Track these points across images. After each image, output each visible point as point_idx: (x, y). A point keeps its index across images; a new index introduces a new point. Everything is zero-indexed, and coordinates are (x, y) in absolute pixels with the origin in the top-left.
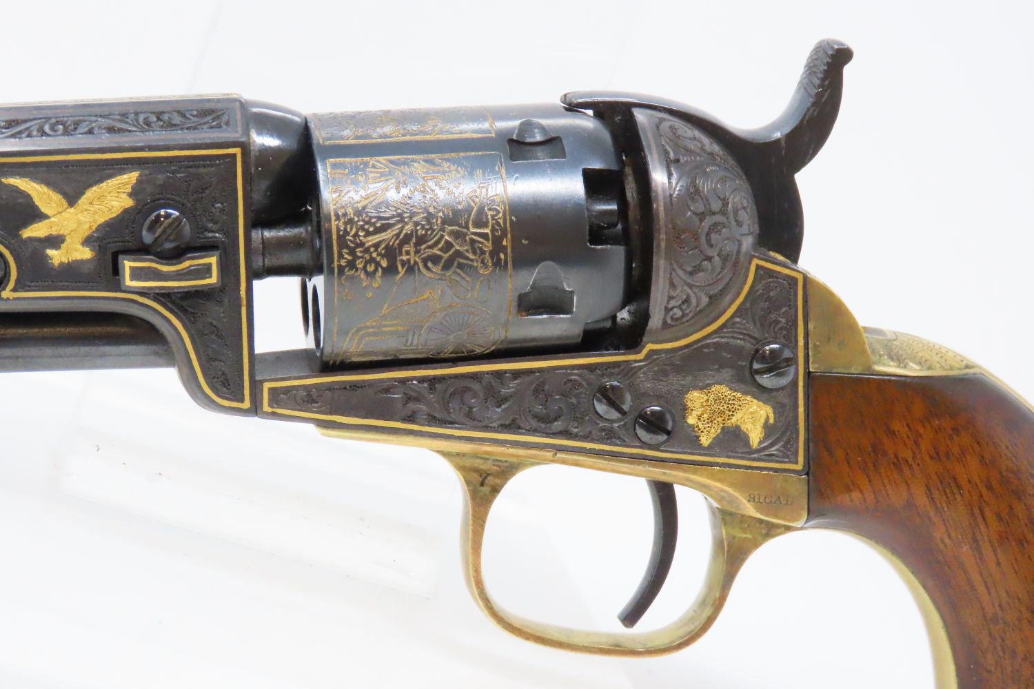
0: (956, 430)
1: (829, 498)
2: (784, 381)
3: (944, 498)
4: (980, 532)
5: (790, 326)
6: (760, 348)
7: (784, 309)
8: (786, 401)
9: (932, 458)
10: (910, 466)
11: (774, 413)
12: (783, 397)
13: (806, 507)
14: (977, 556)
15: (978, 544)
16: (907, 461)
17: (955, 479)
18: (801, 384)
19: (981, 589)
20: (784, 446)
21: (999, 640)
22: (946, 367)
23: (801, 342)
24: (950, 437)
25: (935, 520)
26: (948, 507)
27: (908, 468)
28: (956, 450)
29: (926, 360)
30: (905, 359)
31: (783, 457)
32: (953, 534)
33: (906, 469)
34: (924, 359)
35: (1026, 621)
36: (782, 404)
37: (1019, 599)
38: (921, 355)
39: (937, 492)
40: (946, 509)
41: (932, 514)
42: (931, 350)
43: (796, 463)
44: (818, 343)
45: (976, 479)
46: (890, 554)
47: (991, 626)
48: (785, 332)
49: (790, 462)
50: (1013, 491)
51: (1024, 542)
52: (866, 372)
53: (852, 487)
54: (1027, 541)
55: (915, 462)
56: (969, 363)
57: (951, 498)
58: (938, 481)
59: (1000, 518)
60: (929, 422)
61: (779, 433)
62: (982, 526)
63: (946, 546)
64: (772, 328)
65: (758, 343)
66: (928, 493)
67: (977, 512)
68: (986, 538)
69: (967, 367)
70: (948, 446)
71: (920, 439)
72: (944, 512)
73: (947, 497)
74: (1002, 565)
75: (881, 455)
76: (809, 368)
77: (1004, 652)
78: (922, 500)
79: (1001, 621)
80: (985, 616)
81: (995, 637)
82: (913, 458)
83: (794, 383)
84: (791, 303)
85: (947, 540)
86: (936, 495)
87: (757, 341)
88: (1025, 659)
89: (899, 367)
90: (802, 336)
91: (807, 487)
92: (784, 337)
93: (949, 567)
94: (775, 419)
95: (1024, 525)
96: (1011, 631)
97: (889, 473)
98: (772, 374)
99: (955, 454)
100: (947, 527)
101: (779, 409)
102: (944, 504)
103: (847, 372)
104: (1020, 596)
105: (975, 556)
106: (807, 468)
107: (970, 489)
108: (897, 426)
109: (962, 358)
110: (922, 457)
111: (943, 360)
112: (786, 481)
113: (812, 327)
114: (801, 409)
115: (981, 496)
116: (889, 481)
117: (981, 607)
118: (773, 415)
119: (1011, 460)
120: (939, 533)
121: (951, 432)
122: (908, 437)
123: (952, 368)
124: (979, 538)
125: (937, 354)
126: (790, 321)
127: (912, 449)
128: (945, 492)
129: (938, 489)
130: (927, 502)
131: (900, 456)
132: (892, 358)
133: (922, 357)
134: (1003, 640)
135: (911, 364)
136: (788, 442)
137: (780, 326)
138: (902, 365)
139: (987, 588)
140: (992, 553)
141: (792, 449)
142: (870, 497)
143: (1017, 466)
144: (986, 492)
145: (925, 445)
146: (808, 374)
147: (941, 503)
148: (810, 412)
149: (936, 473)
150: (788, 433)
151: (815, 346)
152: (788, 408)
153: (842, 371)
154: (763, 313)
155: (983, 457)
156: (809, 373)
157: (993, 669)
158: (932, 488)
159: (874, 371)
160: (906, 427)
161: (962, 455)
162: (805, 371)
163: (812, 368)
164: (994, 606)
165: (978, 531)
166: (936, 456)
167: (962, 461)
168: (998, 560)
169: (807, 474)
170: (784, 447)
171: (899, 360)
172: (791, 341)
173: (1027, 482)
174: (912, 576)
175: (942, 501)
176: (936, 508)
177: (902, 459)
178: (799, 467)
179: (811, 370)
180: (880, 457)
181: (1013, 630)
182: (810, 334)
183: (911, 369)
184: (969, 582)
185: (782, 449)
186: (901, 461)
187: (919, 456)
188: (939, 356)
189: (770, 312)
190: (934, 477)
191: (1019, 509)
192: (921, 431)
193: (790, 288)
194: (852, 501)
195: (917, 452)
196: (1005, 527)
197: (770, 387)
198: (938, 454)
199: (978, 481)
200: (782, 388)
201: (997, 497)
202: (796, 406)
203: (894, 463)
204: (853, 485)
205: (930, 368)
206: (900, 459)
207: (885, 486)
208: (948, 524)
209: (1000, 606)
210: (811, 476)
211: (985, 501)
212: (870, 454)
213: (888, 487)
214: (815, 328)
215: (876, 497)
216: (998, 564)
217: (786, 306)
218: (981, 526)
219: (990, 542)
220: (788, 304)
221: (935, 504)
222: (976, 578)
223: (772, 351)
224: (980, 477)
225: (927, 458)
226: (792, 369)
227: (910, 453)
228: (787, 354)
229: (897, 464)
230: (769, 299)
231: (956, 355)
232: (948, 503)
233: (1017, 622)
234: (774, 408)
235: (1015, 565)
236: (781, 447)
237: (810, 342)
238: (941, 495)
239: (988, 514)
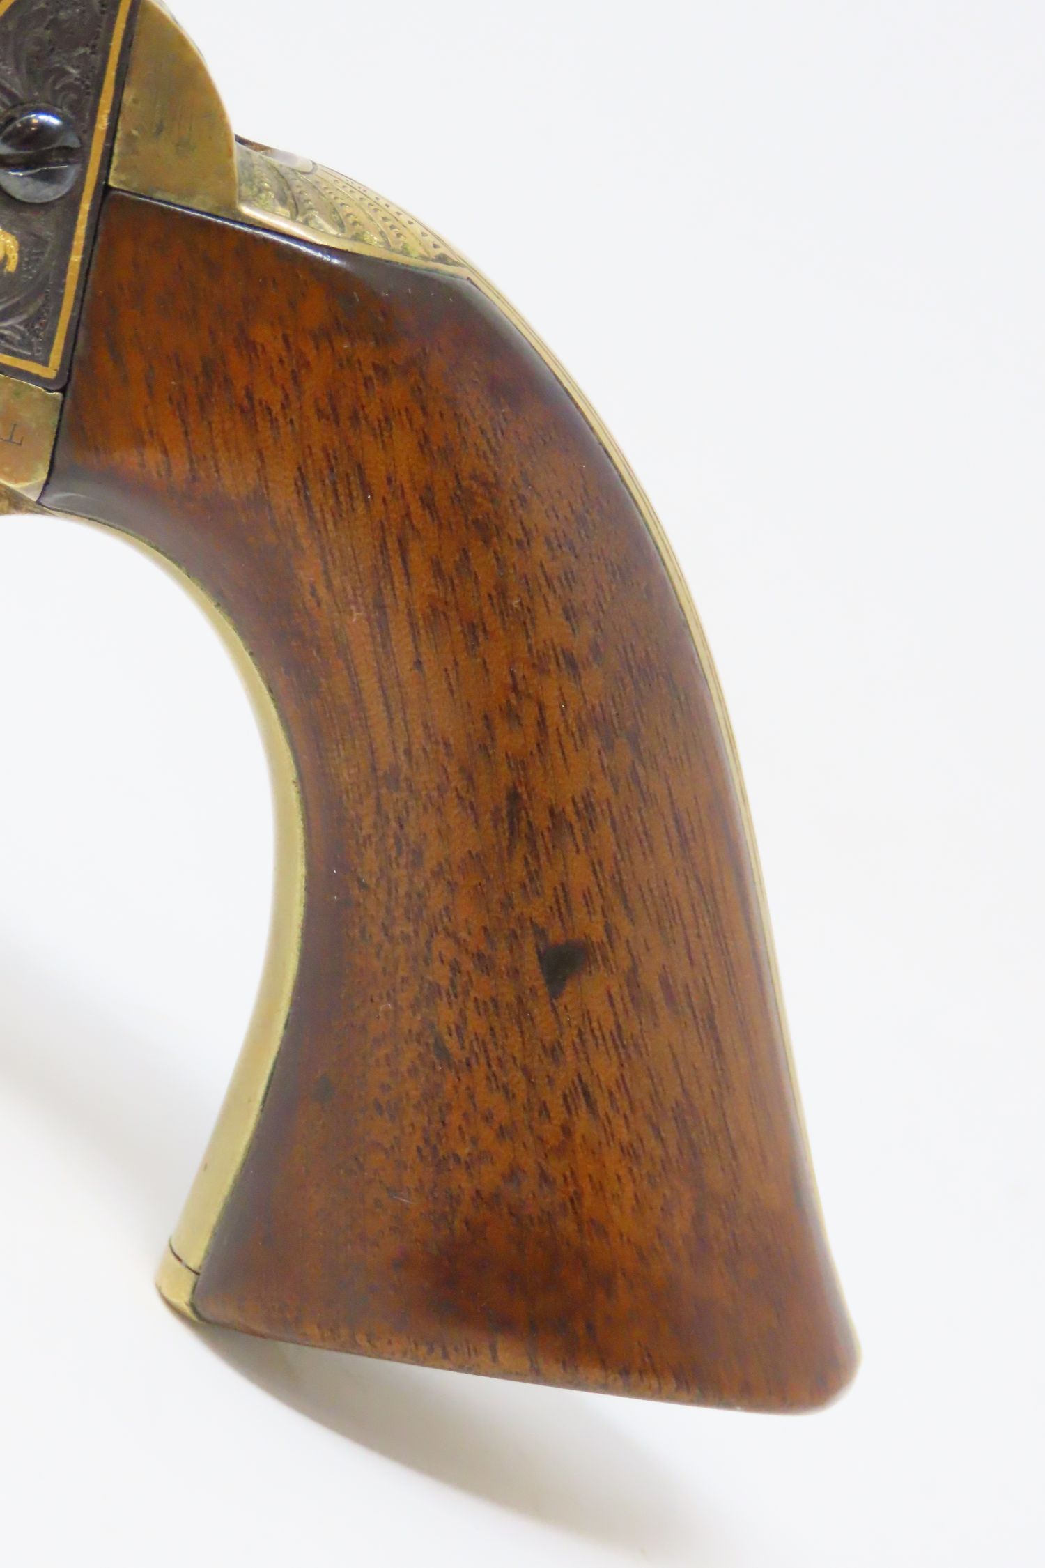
0: (382, 372)
1: (97, 449)
2: (49, 192)
3: (331, 502)
4: (393, 589)
5: (87, 87)
6: (17, 115)
7: (82, 51)
8: (48, 233)
9: (320, 414)
10: (273, 421)
11: (20, 252)
12: (45, 227)
13: (48, 457)
14: (379, 639)
15: (385, 613)
16: (269, 410)
17: (360, 469)
18: (85, 206)
19: (376, 710)
20: (26, 323)
21: (394, 824)
22: (393, 246)
23: (102, 123)
24: (367, 382)
25: (305, 543)
26: (335, 524)
27: (269, 424)
28: (374, 411)
29: (355, 223)
30: (311, 209)
31: (21, 345)
32: (336, 582)
33: (263, 424)
34: (351, 219)
35: (454, 794)
36: (38, 237)
37: (447, 745)
38: (348, 210)
39: (319, 486)
40: (330, 526)
41: (301, 529)
42: (376, 210)
43: (45, 363)
44: (135, 133)
45: (403, 478)
46: (212, 605)
47: (384, 791)
48: (73, 96)
49: (32, 358)
50: (476, 522)
51: (480, 633)
52: (220, 214)
53: (146, 437)
54: (485, 631)
55: (285, 416)
56: (448, 254)
57: (344, 507)
58: (325, 464)
59: (438, 571)
60: (331, 342)
61: (23, 295)
62: (399, 580)
63: (319, 604)
64: (50, 81)
65: (14, 106)
66: (300, 483)
67: (392, 544)
68: (402, 604)
69: (442, 259)
70: (358, 398)
71: (303, 372)
72: (326, 530)
73: (338, 502)
74: (425, 667)
75: (219, 386)
76: (107, 179)
77: (400, 852)
78: (284, 497)
79: (404, 785)
80: (374, 769)
81: (387, 818)
82: (283, 407)
83: (72, 201)
84: (98, 42)
85: (322, 592)
86: (316, 492)
87: (16, 102)
88: (438, 874)
89: (292, 219)
90: (108, 111)
91: (57, 417)
92: (71, 107)
93: (318, 651)
94: (19, 266)
95: (486, 596)
96: (421, 810)
97: (228, 426)
98: (29, 172)
99: (370, 418)
100: (326, 563)
101: (31, 246)
102: (328, 516)
103: (183, 203)
104: (452, 741)
105: (374, 638)
106: (66, 380)
107: (389, 497)
108: (264, 334)
109: (437, 242)
110: (301, 408)
111: (393, 233)
112: (17, 394)
113: (131, 97)
114: (76, 258)
115: (408, 515)
116: (226, 442)
117: (371, 745)
118: (16, 255)
119: (486, 459)
120: (308, 573)
121: (371, 372)
122: (281, 361)
123: (405, 251)
124: (389, 601)
125: (385, 219)
126: (88, 78)
127: (283, 389)
128: (335, 491)
129: (323, 481)
130: (295, 505)
131: (257, 397)
132: (283, 201)
133: (348, 215)
134: (401, 827)
135: (321, 221)
136: (38, 317)
137: (65, 81)
138: (300, 219)
139: (388, 708)
140: (409, 639)
141: (41, 334)
142: (181, 469)
143: (495, 474)
144: (420, 511)
145: (312, 384)
146: (104, 190)
147: (322, 510)
148: (93, 268)
149: (324, 449)
150: (40, 301)
151: (129, 136)
152: (49, 248)
153: (172, 200)
154: (38, 48)
155: (426, 438)
156: (107, 189)
157: (372, 882)
158: (311, 476)
159: (240, 214)
160: (280, 340)
161: (383, 424)
162: (98, 184)
163: (115, 180)
164: (395, 750)
165: (389, 587)
166: (330, 414)
167: (382, 435)
168: (418, 654)
169: (63, 391)
170: (26, 326)
171: (297, 208)
172: (82, 116)
173: (511, 511)
174: (249, 659)
175: (326, 509)
176: (312, 518)
177: (261, 403)
178: (50, 372)
179: (111, 183)
180: (215, 389)
181: (425, 808)
182: (124, 110)
183: (318, 230)
184: (356, 690)
185: (22, 328)
186: (258, 408)
187: (295, 405)
188: (388, 223)
189: (52, 50)
190: (319, 454)
191: (482, 562)
192: (312, 355)
193: (103, 12)
194: (143, 465)
195: (292, 398)
196: (446, 593)
197: (18, 197)
198: (334, 409)
199: (407, 486)
200: (46, 206)
201: (440, 526)
202: (67, 248)
203: (243, 411)
204: (151, 432)
205: (357, 238)
206: (256, 403)
207: (215, 451)
208: (329, 558)
209: (408, 752)
210: (69, 393)
211: (413, 527)
212: (196, 378)
213: (222, 456)
214: (135, 101)
215: (192, 470)
216: (418, 664)
217: (87, 46)
218: (396, 578)
219: (410, 614)
220: (92, 42)
221: (310, 508)
222: (369, 684)
223: (43, 127)
224: (412, 474)
225: (311, 412)
226: (72, 172)
227: (279, 395)
228: (72, 141)
229: (249, 411)
230: (54, 24)
231: (426, 232)
232: (337, 515)
233: (435, 794)
234: (22, 243)
235: (452, 675)
236: (20, 324)
237: (119, 127)
238: (325, 495)
239: (414, 556)
